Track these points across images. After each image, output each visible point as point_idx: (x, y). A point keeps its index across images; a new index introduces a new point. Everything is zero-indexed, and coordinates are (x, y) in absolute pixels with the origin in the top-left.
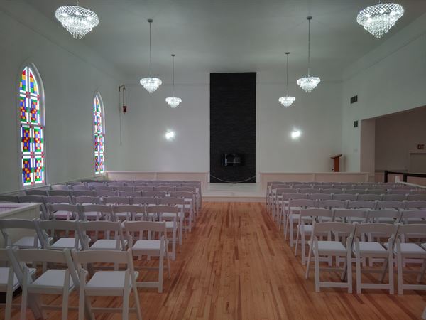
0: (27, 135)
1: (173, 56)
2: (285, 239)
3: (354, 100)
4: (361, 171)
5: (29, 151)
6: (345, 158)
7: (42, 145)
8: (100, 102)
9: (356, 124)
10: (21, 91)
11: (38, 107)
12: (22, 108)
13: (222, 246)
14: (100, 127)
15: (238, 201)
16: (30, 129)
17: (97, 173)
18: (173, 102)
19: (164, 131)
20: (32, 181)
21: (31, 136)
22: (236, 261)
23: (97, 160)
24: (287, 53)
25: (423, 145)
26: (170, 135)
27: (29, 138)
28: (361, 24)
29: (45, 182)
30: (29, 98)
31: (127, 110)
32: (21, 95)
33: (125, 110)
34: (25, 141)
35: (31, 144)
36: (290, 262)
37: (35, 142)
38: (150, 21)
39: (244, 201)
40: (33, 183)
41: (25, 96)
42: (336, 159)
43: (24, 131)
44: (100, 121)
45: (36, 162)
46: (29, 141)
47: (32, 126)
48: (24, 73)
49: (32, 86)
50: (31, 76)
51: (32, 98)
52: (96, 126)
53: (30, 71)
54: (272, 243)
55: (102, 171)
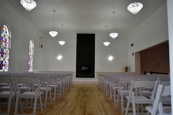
0: (3, 51)
1: (62, 25)
2: (105, 92)
3: (132, 45)
4: (136, 72)
5: (3, 58)
6: (130, 68)
7: (8, 56)
8: (32, 43)
9: (133, 54)
10: (2, 34)
11: (8, 41)
12: (2, 40)
13: (80, 94)
14: (32, 53)
15: (87, 83)
16: (4, 49)
17: (29, 71)
18: (62, 43)
19: (57, 56)
20: (3, 70)
21: (4, 52)
22: (85, 97)
23: (29, 66)
24: (107, 26)
25: (159, 64)
26: (60, 57)
27: (4, 53)
28: (129, 10)
29: (8, 71)
30: (5, 37)
31: (43, 46)
32: (2, 36)
33: (42, 47)
34: (2, 53)
35: (4, 55)
36: (106, 97)
37: (6, 54)
38: (54, 11)
39: (90, 83)
40: (4, 71)
41: (3, 36)
42: (126, 68)
43: (2, 49)
44: (32, 50)
45: (6, 62)
46: (3, 54)
47: (5, 48)
48: (4, 27)
49: (6, 32)
50: (6, 29)
51: (6, 37)
52: (30, 52)
53: (6, 27)
54: (99, 93)
55: (31, 70)
